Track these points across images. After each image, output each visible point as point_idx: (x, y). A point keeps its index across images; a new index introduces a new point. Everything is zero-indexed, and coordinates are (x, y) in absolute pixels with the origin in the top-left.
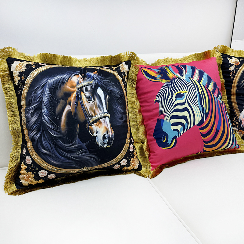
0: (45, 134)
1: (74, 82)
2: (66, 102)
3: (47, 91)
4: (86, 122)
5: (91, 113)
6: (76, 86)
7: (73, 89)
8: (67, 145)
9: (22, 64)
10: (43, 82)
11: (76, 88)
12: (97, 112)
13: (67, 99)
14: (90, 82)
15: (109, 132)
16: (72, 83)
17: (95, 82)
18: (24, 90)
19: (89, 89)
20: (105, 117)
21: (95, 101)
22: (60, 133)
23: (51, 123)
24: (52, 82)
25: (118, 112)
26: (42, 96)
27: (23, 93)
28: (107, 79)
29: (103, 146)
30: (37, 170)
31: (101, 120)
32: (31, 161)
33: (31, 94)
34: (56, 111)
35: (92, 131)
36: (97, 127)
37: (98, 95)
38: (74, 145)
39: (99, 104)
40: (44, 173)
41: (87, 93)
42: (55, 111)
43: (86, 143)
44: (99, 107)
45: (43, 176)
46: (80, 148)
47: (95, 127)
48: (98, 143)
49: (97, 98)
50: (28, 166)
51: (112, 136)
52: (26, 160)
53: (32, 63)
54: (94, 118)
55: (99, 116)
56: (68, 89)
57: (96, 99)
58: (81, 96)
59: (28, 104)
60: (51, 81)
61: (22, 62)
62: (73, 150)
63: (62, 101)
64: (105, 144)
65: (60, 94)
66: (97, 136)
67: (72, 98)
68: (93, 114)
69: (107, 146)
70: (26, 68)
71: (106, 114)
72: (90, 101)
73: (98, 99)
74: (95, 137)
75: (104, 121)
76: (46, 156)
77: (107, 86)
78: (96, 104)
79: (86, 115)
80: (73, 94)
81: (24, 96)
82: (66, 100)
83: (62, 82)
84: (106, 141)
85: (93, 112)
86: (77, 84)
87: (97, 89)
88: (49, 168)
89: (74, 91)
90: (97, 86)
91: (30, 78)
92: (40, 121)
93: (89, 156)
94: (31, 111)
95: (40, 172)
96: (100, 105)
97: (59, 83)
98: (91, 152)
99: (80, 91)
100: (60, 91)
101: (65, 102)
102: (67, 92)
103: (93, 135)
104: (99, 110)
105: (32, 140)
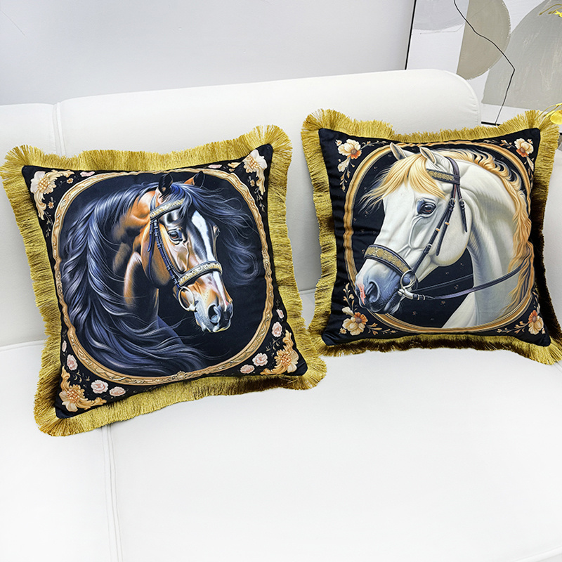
0: (96, 312)
1: (146, 206)
2: (131, 247)
3: (94, 228)
4: (171, 283)
5: (181, 265)
6: (149, 213)
7: (143, 221)
8: (138, 331)
9: (49, 178)
10: (86, 211)
11: (148, 218)
12: (193, 262)
13: (133, 241)
14: (178, 203)
15: (222, 300)
16: (140, 207)
17: (187, 202)
18: (56, 228)
19: (175, 217)
20: (211, 271)
21: (188, 241)
22: (123, 307)
23: (105, 291)
24: (103, 210)
25: (240, 259)
26: (86, 238)
27: (54, 235)
28: (214, 193)
29: (211, 330)
30: (88, 380)
31: (203, 278)
32: (76, 365)
33: (67, 236)
34: (114, 266)
35: (185, 301)
36: (195, 292)
37: (193, 228)
38: (151, 329)
39: (196, 245)
40: (102, 386)
41: (172, 226)
42: (112, 265)
43: (176, 326)
44: (197, 252)
45: (101, 392)
46: (164, 336)
47: (190, 293)
48: (200, 323)
49: (193, 234)
50: (72, 373)
51: (228, 308)
52: (68, 363)
53: (66, 174)
54: (188, 276)
55: (198, 271)
56: (133, 221)
57: (191, 236)
58: (159, 233)
59: (64, 255)
60: (101, 207)
61: (49, 174)
62: (151, 340)
63: (123, 245)
64: (216, 324)
65: (119, 232)
66: (196, 311)
67: (142, 239)
68: (186, 267)
69: (220, 328)
70: (55, 186)
71: (214, 264)
72: (178, 242)
73: (194, 237)
74: (192, 313)
75: (209, 278)
76: (102, 354)
77: (213, 207)
78: (190, 246)
79: (171, 269)
80: (143, 231)
81: (55, 240)
82: (130, 243)
83: (121, 209)
84: (217, 319)
85: (185, 263)
86: (151, 209)
87: (192, 215)
88: (109, 377)
89: (146, 224)
90: (192, 209)
91: (64, 204)
92: (85, 287)
93: (185, 351)
94: (70, 269)
95: (93, 383)
96: (198, 247)
97: (116, 209)
98: (186, 343)
99: (158, 223)
100: (118, 226)
101: (128, 248)
102: (132, 227)
103: (188, 309)
104: (197, 258)
105: (76, 324)
